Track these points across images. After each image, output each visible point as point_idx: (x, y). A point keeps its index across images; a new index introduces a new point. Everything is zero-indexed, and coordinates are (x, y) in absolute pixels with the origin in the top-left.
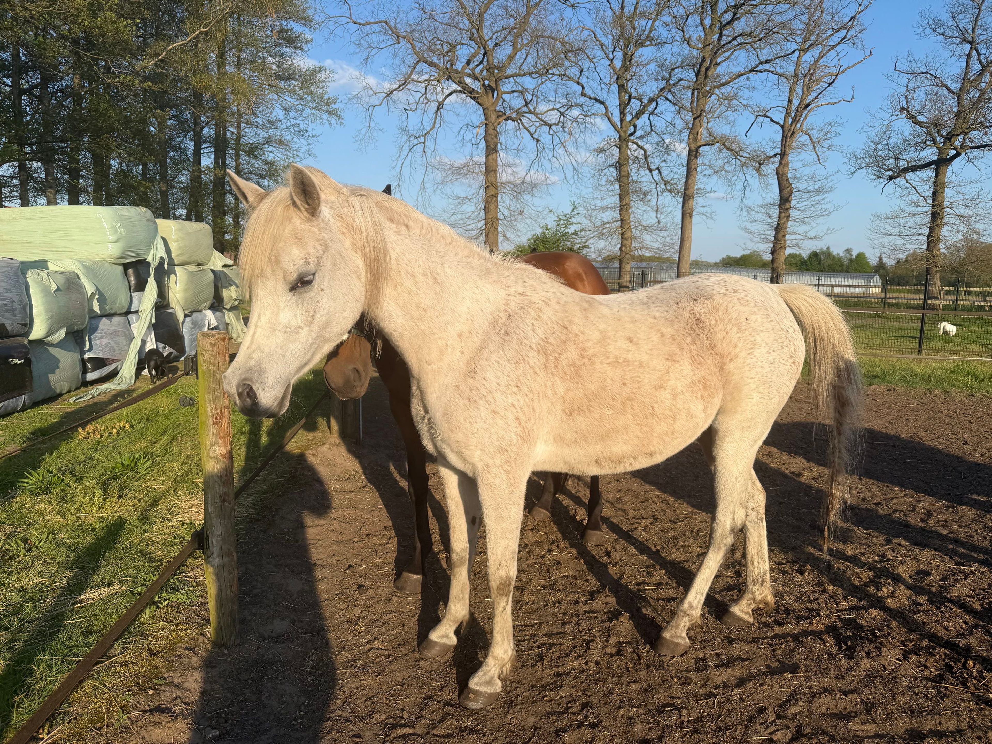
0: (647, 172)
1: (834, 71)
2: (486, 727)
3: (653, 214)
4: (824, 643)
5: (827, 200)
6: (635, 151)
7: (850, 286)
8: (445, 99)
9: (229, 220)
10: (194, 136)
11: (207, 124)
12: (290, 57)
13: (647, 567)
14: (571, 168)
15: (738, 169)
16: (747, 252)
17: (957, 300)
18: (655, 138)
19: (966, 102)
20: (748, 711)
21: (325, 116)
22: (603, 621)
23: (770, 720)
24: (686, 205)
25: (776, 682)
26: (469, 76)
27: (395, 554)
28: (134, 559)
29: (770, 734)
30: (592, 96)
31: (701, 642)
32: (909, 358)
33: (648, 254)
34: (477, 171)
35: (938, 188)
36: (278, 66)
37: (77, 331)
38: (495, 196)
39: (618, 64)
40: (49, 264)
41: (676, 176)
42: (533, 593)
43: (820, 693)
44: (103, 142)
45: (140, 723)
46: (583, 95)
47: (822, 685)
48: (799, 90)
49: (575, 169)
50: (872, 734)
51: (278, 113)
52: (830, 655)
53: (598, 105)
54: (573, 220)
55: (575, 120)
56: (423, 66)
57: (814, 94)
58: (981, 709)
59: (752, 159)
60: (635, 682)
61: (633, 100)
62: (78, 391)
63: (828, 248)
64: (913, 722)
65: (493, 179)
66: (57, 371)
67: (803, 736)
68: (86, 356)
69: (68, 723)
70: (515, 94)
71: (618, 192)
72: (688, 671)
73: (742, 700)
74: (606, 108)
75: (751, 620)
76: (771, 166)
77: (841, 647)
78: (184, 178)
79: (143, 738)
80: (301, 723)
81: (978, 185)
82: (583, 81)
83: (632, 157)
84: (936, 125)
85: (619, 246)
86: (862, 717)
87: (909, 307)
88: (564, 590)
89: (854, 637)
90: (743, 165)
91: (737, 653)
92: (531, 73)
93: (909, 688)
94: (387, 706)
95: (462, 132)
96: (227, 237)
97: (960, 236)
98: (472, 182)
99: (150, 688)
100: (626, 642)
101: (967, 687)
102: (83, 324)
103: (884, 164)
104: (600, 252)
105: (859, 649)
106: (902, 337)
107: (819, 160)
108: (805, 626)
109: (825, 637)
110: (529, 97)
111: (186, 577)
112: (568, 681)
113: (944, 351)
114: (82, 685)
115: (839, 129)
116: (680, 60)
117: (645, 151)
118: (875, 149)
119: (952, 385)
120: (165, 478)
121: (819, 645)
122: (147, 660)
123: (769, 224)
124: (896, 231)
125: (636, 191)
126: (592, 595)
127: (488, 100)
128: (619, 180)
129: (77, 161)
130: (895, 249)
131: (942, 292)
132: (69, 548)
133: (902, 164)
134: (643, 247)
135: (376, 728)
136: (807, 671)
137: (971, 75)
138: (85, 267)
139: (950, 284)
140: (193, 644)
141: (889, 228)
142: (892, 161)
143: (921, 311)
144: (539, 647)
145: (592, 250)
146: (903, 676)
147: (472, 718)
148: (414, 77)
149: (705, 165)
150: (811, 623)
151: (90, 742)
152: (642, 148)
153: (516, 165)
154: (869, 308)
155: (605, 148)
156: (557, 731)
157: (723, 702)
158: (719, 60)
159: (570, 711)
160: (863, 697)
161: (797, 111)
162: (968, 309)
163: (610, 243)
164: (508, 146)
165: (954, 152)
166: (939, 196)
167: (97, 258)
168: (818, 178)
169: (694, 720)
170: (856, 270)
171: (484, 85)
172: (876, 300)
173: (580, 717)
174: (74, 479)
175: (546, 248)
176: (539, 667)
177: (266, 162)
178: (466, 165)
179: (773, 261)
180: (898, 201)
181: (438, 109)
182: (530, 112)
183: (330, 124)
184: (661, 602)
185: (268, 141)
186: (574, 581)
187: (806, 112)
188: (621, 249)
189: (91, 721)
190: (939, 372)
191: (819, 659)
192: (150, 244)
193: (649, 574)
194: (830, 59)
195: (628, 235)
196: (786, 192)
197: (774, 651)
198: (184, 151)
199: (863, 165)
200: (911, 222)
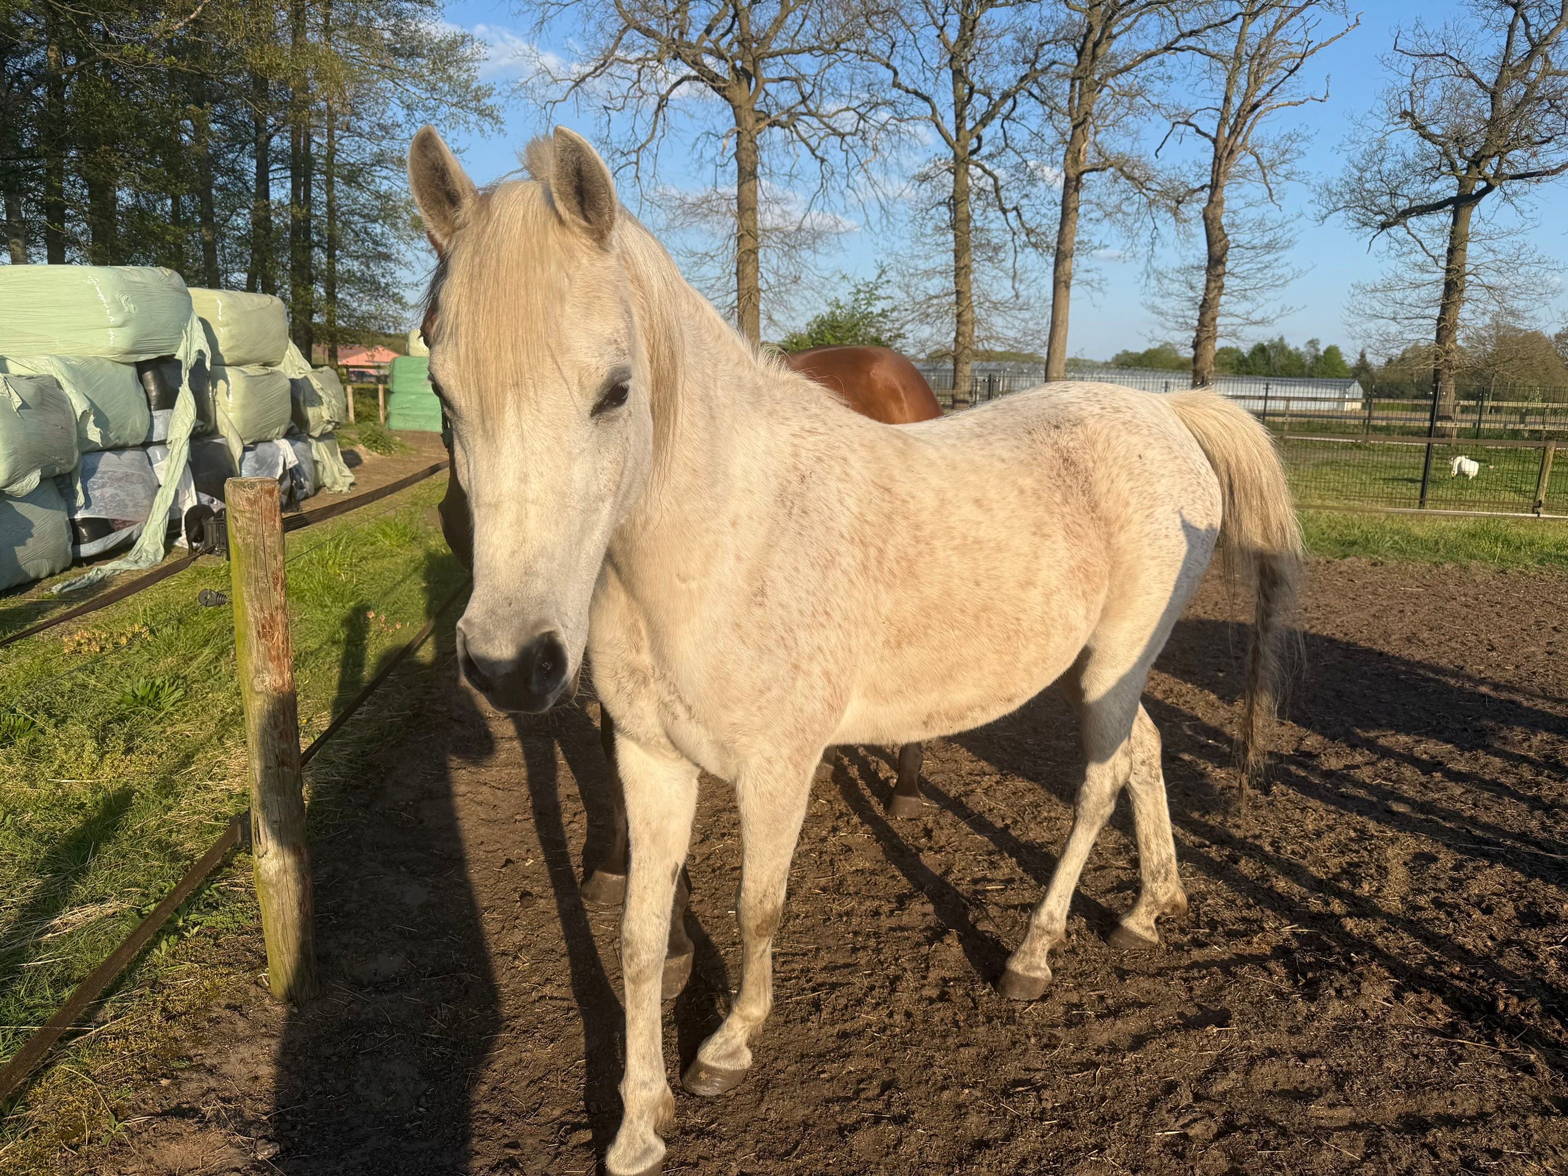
0: (999, 213)
1: (1299, 50)
2: (725, 1125)
3: (1008, 283)
4: (1270, 974)
5: (1281, 261)
6: (979, 179)
7: (1315, 399)
8: (671, 90)
9: (320, 290)
10: (256, 150)
11: (278, 130)
12: (413, 18)
13: (990, 853)
14: (877, 206)
15: (1142, 209)
16: (1155, 345)
17: (1480, 421)
18: (1012, 158)
19: (1505, 104)
20: (1149, 1089)
21: (473, 118)
22: (918, 945)
23: (1184, 1103)
24: (1061, 268)
25: (1194, 1039)
26: (710, 52)
27: (584, 841)
28: (146, 856)
29: (1183, 1127)
30: (911, 87)
31: (1075, 977)
32: (1405, 514)
33: (999, 348)
34: (724, 209)
35: (1457, 242)
36: (394, 33)
37: (60, 476)
38: (754, 252)
39: (952, 34)
40: (9, 363)
41: (1045, 221)
42: (807, 900)
43: (1262, 1058)
44: (99, 159)
45: (145, 1135)
46: (896, 85)
47: (1267, 1044)
48: (1242, 81)
49: (882, 208)
50: (1345, 1123)
51: (396, 112)
52: (1280, 994)
53: (920, 103)
54: (880, 292)
55: (883, 127)
56: (634, 35)
57: (1266, 88)
58: (1516, 1080)
59: (1164, 193)
60: (968, 1045)
61: (976, 96)
62: (67, 573)
63: (1281, 339)
64: (1410, 1102)
65: (751, 223)
66: (30, 541)
67: (1235, 1128)
68: (79, 516)
69: (24, 1138)
70: (786, 84)
71: (953, 246)
72: (1054, 1026)
73: (1139, 1071)
74: (934, 109)
75: (1155, 939)
76: (1195, 205)
77: (1296, 981)
78: (242, 221)
79: (150, 1161)
80: (420, 1126)
81: (1520, 238)
82: (896, 62)
83: (975, 190)
84: (1457, 140)
85: (953, 335)
86: (1330, 1095)
87: (1406, 432)
88: (856, 893)
89: (1319, 965)
90: (1151, 203)
91: (1131, 993)
92: (811, 50)
93: (1404, 1046)
94: (565, 1093)
95: (700, 145)
96: (317, 319)
97: (1487, 320)
98: (717, 227)
99: (164, 1076)
100: (955, 979)
101: (1495, 1044)
102: (70, 462)
103: (1373, 203)
104: (922, 344)
105: (1325, 984)
106: (1394, 479)
107: (1271, 195)
108: (1240, 947)
109: (1272, 965)
110: (808, 89)
111: (231, 885)
112: (861, 1045)
113: (1461, 503)
114: (49, 1073)
115: (1303, 146)
116: (1052, 30)
117: (996, 180)
118: (1360, 179)
119: (1472, 557)
120: (206, 718)
121: (1263, 979)
122: (159, 1027)
123: (1191, 299)
124: (1389, 312)
125: (981, 245)
126: (902, 901)
127: (741, 93)
128: (953, 226)
129: (60, 192)
130: (1386, 339)
131: (1458, 409)
132: (39, 838)
133: (1402, 203)
134: (991, 337)
135: (546, 1130)
136: (1242, 1022)
137: (1515, 59)
138: (70, 368)
139: (1469, 396)
140: (239, 999)
141: (1378, 306)
142: (1385, 198)
143: (1426, 439)
144: (814, 990)
145: (911, 341)
146: (1394, 1027)
147: (701, 1112)
148: (620, 53)
149: (1091, 202)
150: (1249, 943)
151: (59, 1170)
152: (990, 174)
153: (788, 201)
154: (1344, 434)
155: (932, 174)
156: (841, 1130)
157: (1109, 1076)
158: (1115, 31)
159: (863, 1096)
160: (1331, 1062)
161: (1239, 116)
162: (1498, 436)
163: (939, 330)
164: (774, 169)
165: (1483, 184)
166: (1458, 255)
167: (91, 353)
168: (1269, 225)
169: (1062, 1106)
170: (1323, 374)
171: (734, 67)
172: (1357, 422)
173: (879, 1106)
174: (53, 721)
175: (836, 338)
176: (813, 1024)
177: (378, 196)
178: (707, 200)
179: (1195, 359)
180: (1392, 263)
181: (660, 107)
182: (810, 113)
183: (482, 131)
184: (1011, 912)
185: (380, 160)
186: (874, 878)
187: (1252, 117)
188: (956, 340)
189: (63, 1135)
190: (1452, 535)
191: (1262, 1002)
192: (179, 330)
193: (993, 865)
194: (1294, 31)
195: (967, 316)
196: (1217, 248)
197: (1191, 989)
198: (239, 176)
199: (1341, 205)
200: (1413, 296)
